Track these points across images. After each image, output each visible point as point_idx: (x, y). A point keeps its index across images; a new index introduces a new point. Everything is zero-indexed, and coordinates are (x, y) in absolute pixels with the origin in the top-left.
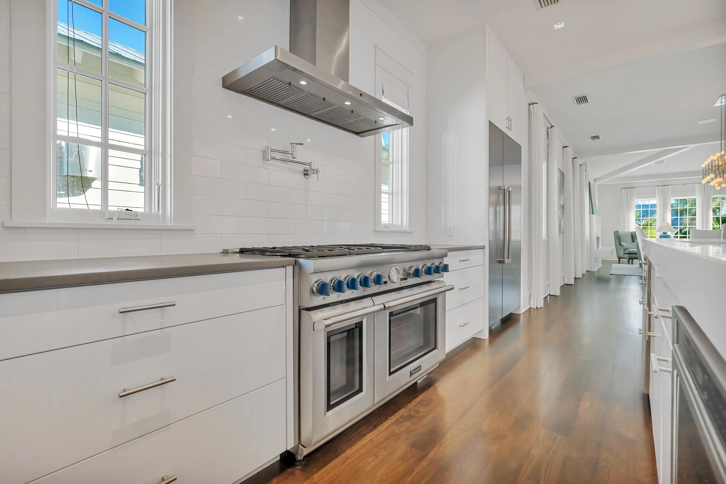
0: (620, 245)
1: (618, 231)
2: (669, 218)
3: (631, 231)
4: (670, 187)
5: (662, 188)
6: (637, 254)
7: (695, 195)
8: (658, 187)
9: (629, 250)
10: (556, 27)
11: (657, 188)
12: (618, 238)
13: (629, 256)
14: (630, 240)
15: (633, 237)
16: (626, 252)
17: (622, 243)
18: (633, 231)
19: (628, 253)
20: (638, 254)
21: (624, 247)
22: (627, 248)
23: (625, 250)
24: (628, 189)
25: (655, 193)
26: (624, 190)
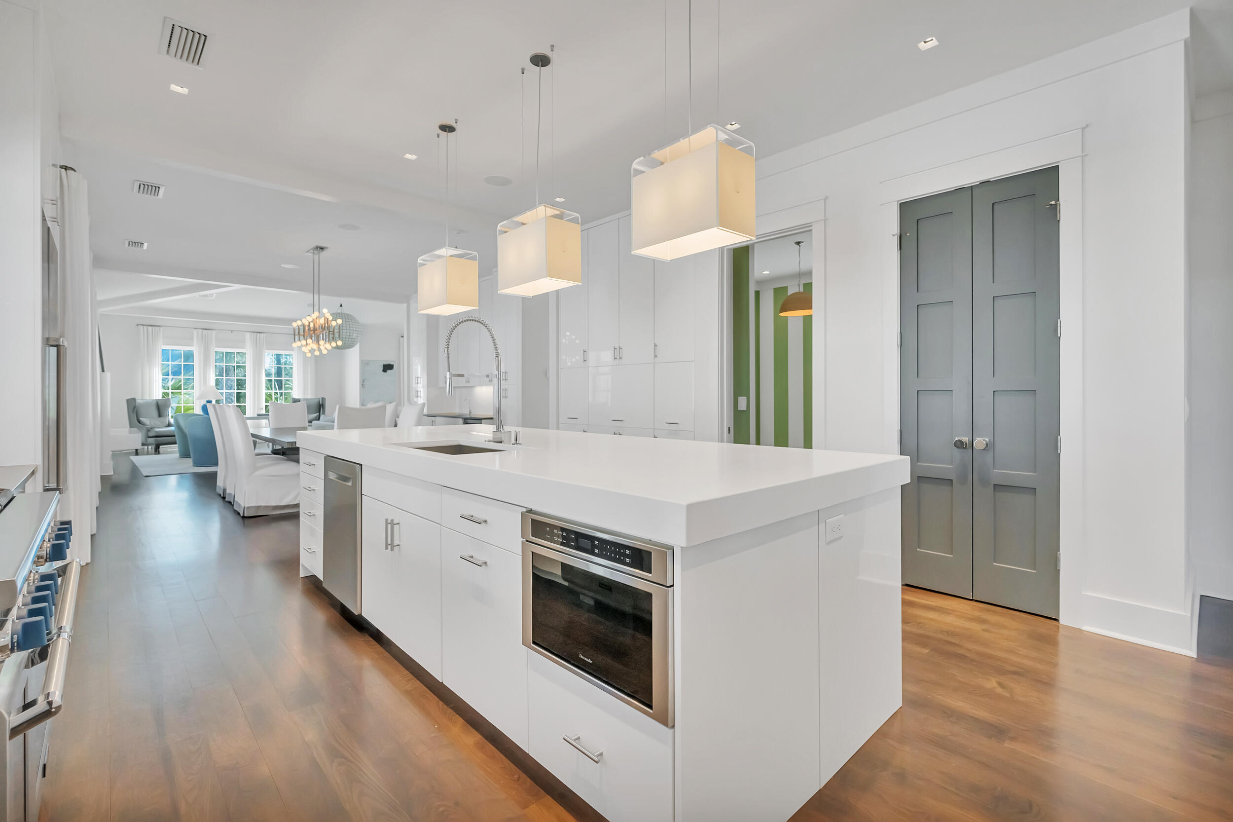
0: (139, 422)
1: (134, 399)
2: (212, 378)
3: (155, 399)
4: (214, 332)
5: (202, 332)
6: (174, 436)
7: (244, 348)
8: (196, 330)
9: (157, 430)
10: (175, 88)
11: (195, 332)
12: (134, 410)
13: (156, 440)
14: (155, 413)
15: (160, 408)
16: (151, 434)
17: (141, 419)
18: (157, 399)
19: (155, 435)
20: (176, 435)
21: (148, 426)
22: (152, 427)
23: (149, 431)
24: (150, 328)
25: (193, 340)
26: (142, 327)
